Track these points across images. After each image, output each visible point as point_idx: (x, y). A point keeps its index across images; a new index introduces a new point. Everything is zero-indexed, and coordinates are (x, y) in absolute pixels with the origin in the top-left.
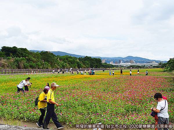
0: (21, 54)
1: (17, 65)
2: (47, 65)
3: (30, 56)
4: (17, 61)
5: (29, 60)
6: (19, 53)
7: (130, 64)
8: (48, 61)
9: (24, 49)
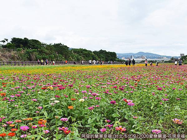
0: (33, 45)
1: (29, 57)
2: (61, 57)
3: (42, 48)
4: (28, 53)
5: (41, 52)
6: (31, 45)
7: (141, 59)
8: (62, 54)
9: (35, 40)
